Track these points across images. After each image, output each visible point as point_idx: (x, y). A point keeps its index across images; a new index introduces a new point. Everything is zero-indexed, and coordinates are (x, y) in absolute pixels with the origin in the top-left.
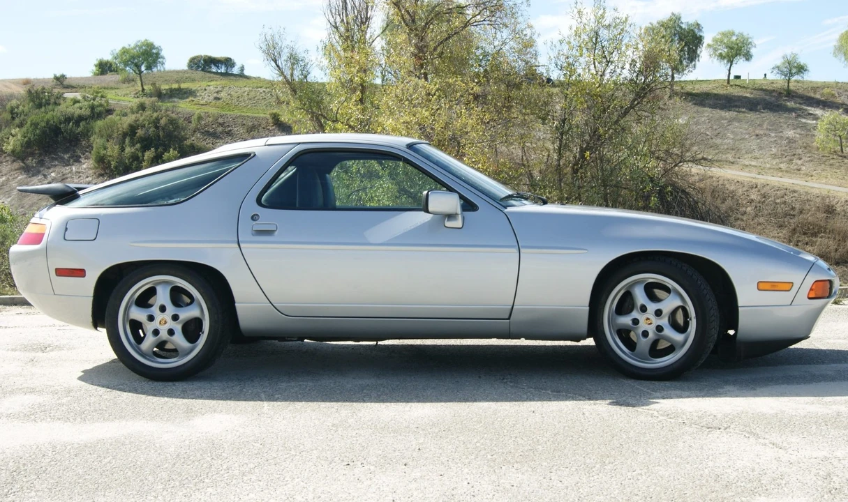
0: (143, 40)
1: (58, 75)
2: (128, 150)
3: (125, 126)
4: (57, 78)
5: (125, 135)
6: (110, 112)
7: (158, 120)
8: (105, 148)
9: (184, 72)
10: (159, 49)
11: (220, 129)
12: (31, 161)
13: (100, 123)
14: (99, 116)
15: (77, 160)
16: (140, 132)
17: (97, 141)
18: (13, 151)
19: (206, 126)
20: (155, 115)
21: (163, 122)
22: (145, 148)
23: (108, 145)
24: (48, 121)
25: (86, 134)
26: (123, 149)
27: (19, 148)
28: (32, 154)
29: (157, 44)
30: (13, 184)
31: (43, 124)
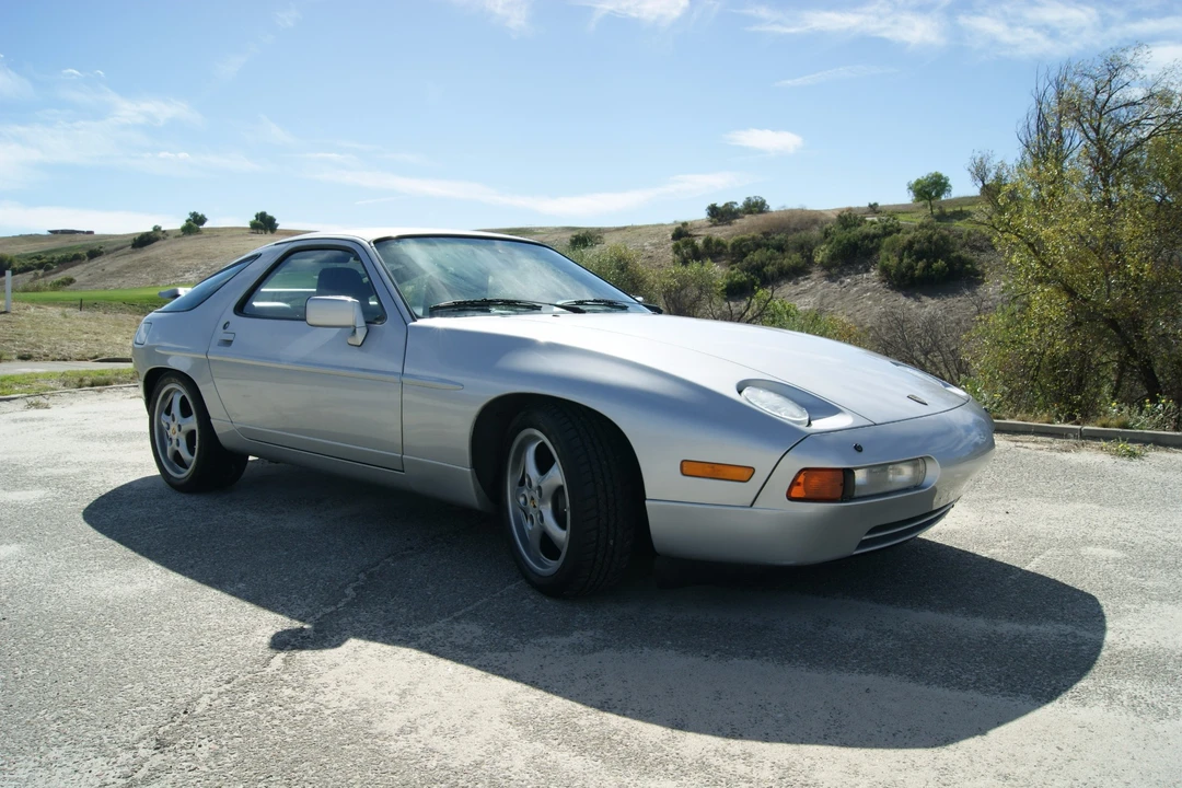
0: (933, 172)
1: (872, 203)
2: (906, 261)
3: (906, 241)
4: (870, 206)
5: (904, 249)
6: (899, 231)
7: (931, 236)
8: (888, 260)
9: (977, 197)
10: (947, 179)
11: (986, 243)
12: (834, 271)
13: (888, 240)
14: (890, 234)
15: (867, 271)
16: (916, 246)
17: (883, 253)
18: (822, 262)
19: (975, 240)
20: (930, 232)
21: (935, 238)
22: (919, 259)
23: (890, 257)
24: (849, 240)
25: (877, 248)
26: (901, 260)
27: (825, 261)
28: (836, 265)
29: (944, 175)
30: (819, 287)
31: (845, 242)
